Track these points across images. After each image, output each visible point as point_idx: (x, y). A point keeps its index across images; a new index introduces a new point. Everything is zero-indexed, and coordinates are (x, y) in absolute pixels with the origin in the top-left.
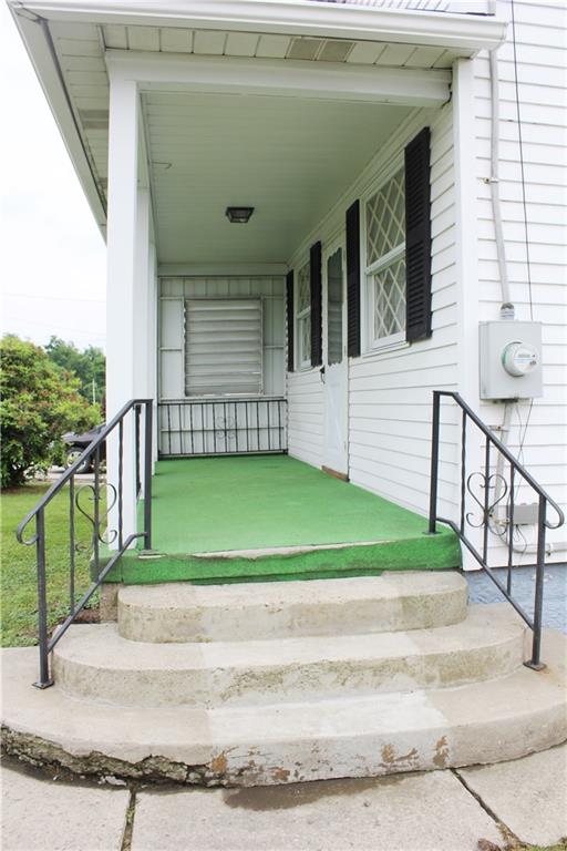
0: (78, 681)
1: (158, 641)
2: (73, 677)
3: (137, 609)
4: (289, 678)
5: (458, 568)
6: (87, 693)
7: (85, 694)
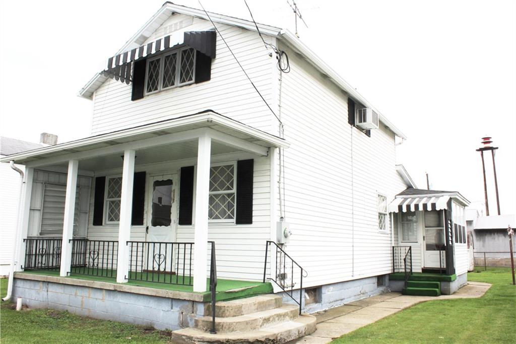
0: (229, 328)
1: (233, 316)
2: (227, 327)
3: (228, 307)
4: (271, 319)
5: (272, 293)
6: (233, 330)
7: (232, 331)
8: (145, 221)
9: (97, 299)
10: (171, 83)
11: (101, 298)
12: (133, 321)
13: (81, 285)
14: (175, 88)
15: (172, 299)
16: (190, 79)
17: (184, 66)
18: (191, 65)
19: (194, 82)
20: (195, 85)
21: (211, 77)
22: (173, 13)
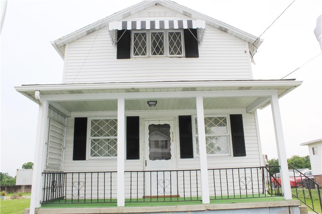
8: (141, 156)
10: (159, 53)
14: (165, 57)
15: (270, 208)
16: (179, 54)
17: (171, 43)
18: (179, 44)
19: (185, 56)
20: (185, 58)
21: (199, 56)
22: (156, 4)
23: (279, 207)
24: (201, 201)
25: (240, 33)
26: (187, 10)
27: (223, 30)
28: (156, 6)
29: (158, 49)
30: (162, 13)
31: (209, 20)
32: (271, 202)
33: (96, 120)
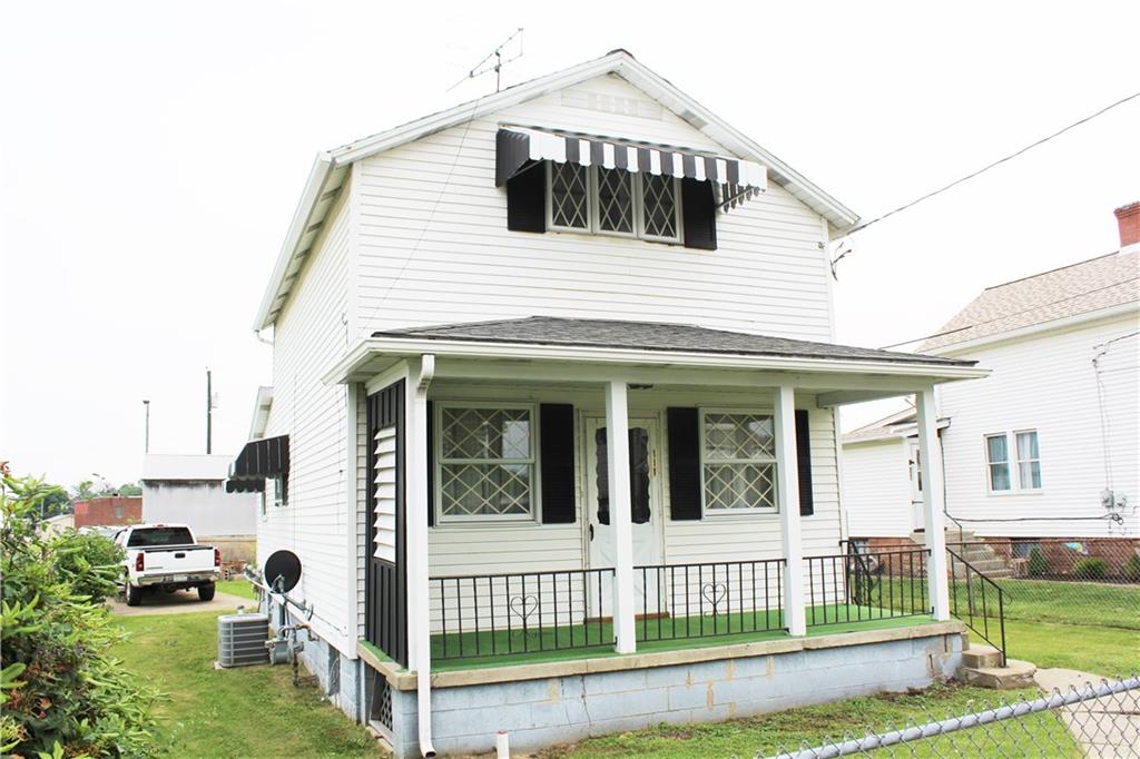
9: (750, 678)
10: (618, 226)
11: (764, 672)
12: (843, 695)
13: (713, 658)
14: (634, 239)
15: (915, 639)
16: (668, 233)
17: (649, 201)
18: (668, 204)
19: (683, 242)
20: (683, 249)
21: (718, 245)
22: (611, 73)
23: (930, 637)
24: (787, 630)
25: (816, 196)
26: (698, 110)
27: (775, 179)
28: (608, 79)
29: (615, 216)
30: (626, 103)
31: (749, 149)
32: (916, 627)
33: (454, 410)
